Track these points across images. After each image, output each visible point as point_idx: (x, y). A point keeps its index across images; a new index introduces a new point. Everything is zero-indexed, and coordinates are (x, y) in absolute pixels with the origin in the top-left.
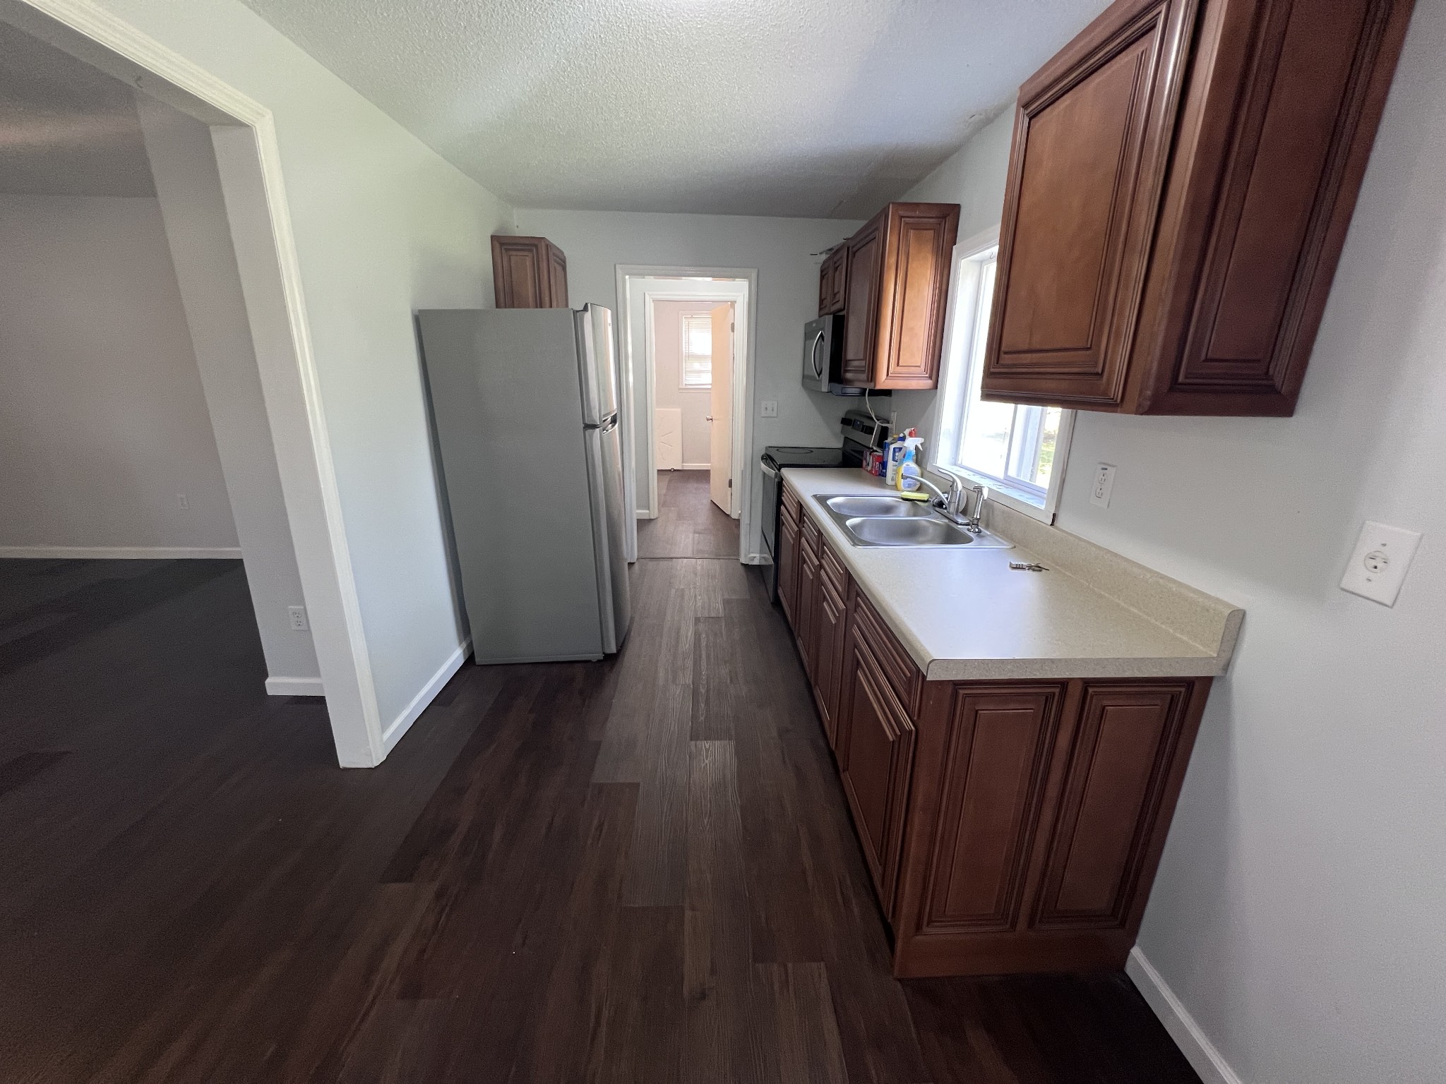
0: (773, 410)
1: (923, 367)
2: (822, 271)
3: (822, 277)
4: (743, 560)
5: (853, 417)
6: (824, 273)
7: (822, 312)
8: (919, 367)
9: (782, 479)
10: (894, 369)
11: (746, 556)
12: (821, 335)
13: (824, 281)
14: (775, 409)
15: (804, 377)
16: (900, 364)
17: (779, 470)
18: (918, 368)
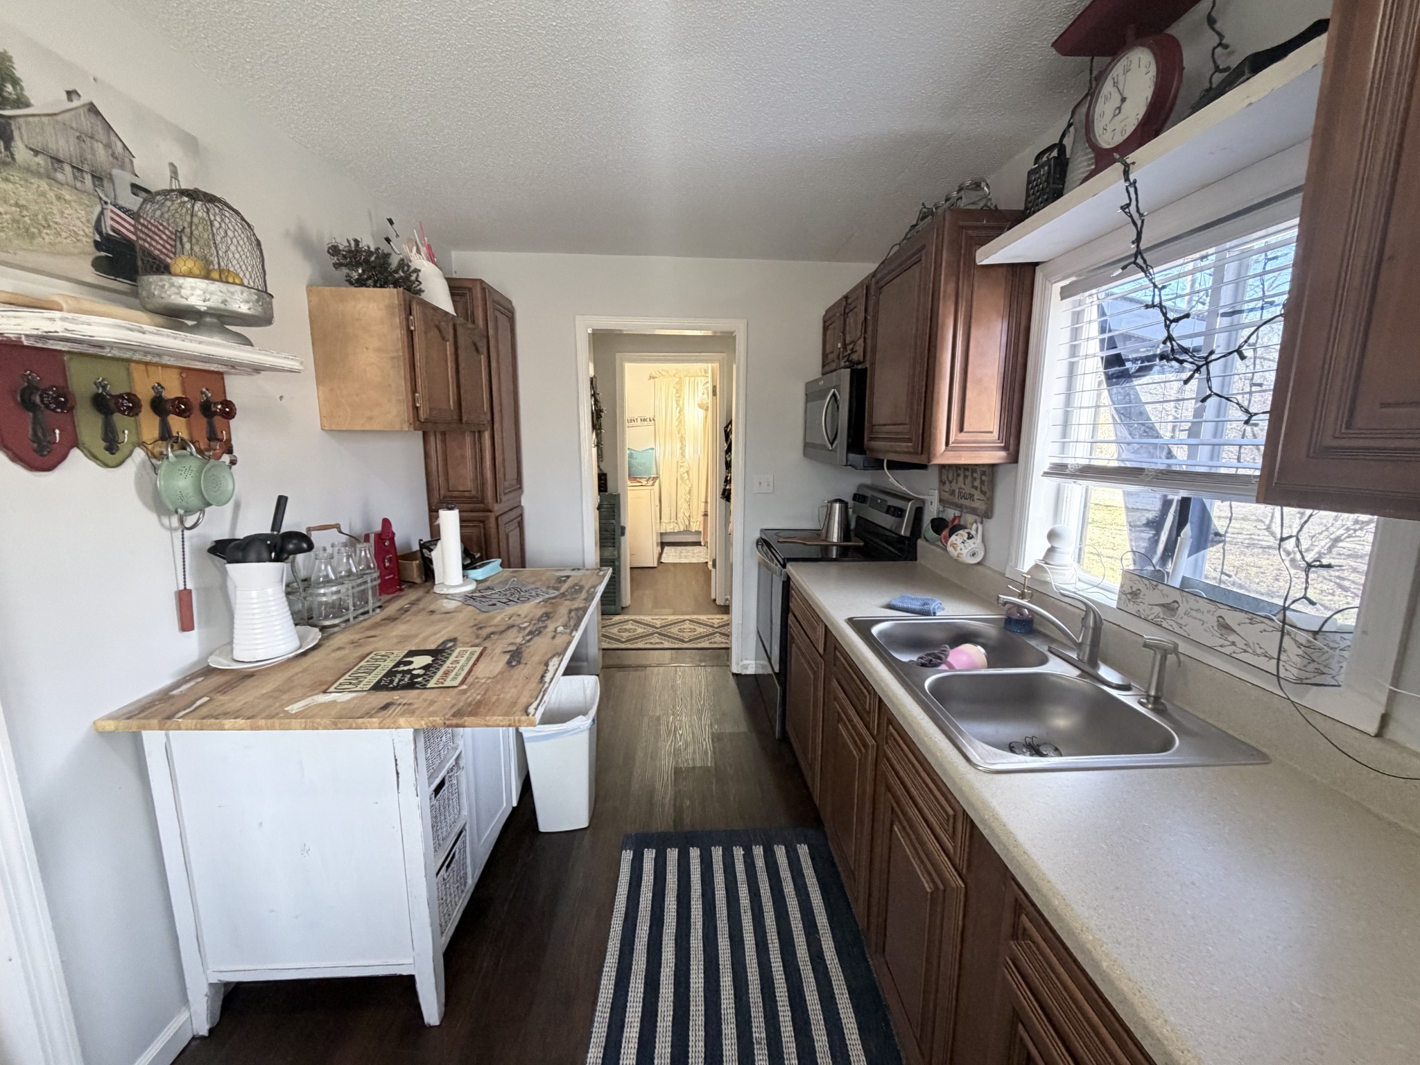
0: (768, 485)
1: (996, 434)
2: (824, 322)
3: (825, 329)
4: (735, 669)
5: (869, 493)
6: (827, 324)
7: (827, 368)
8: (991, 432)
9: (789, 578)
10: (956, 436)
11: (738, 664)
12: (834, 395)
13: (829, 332)
14: (771, 483)
15: (806, 445)
16: (966, 429)
17: (784, 566)
18: (989, 434)
